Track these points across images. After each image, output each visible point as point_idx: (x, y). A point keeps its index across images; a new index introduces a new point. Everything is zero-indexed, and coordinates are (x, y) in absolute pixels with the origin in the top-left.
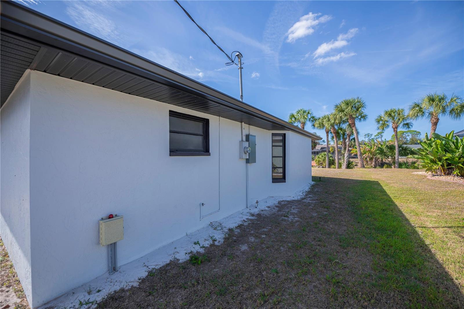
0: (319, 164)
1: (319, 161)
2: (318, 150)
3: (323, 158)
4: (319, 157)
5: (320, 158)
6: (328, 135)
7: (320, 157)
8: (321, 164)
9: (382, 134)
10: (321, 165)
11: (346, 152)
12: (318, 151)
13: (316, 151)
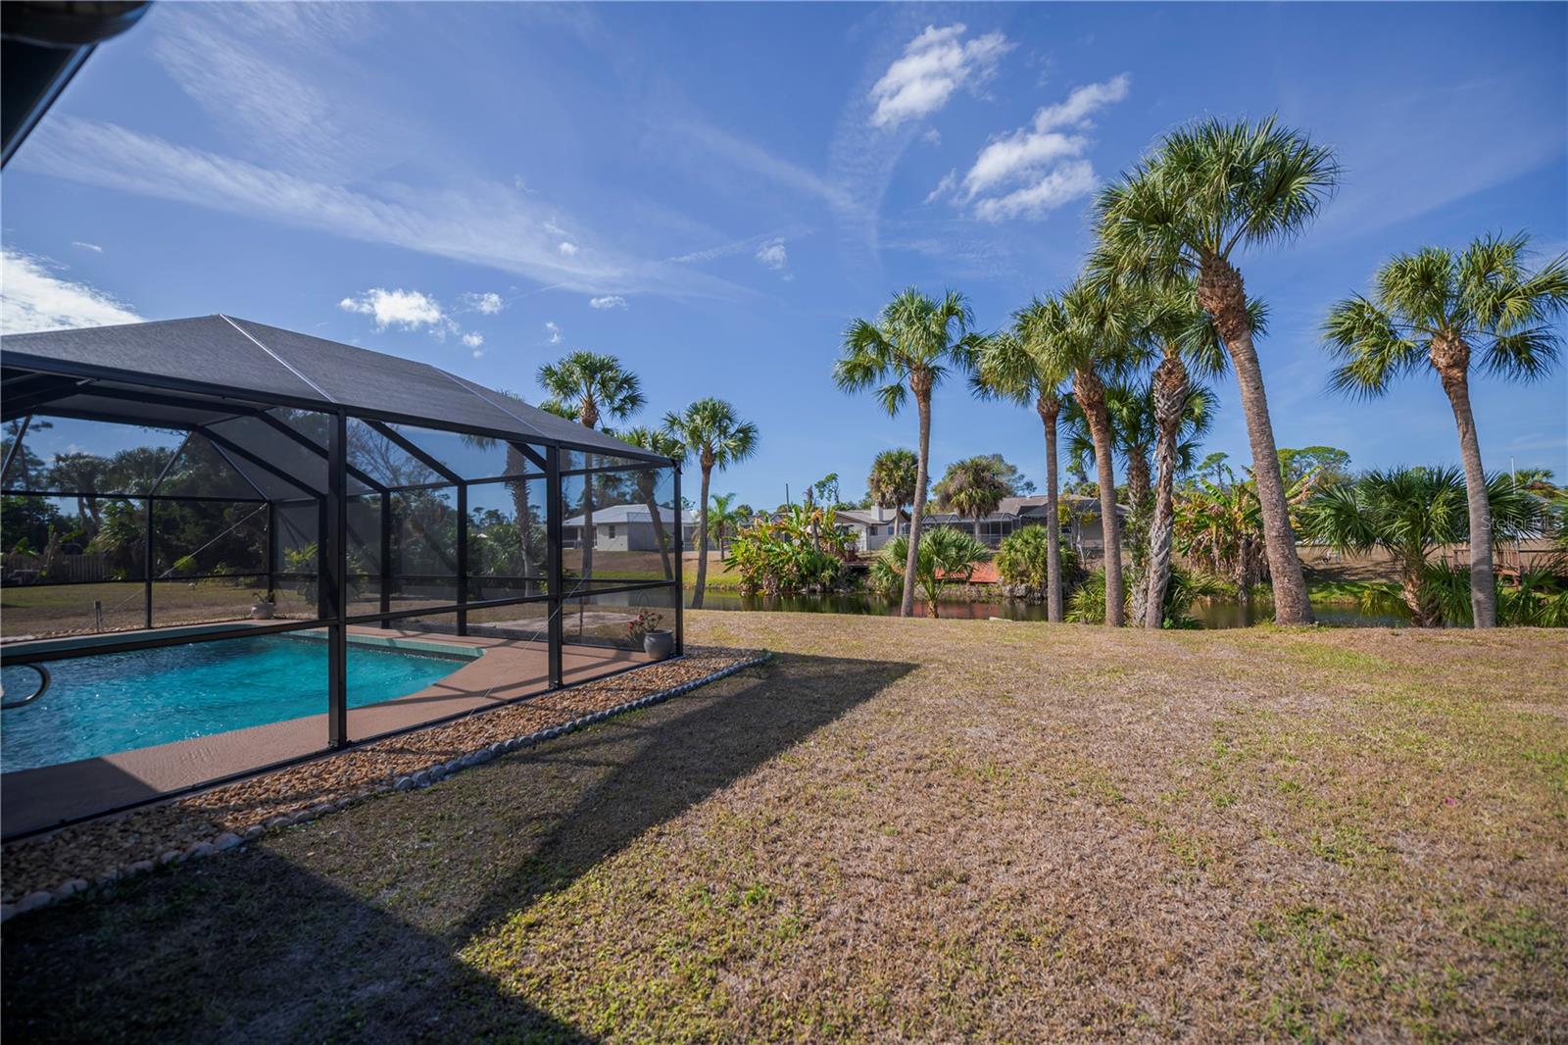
0: (1012, 577)
1: (1014, 564)
2: (1008, 515)
3: (1031, 550)
4: (1012, 547)
5: (1016, 551)
6: (1054, 433)
7: (1018, 546)
8: (1022, 574)
9: (1220, 460)
10: (1022, 582)
11: (1158, 521)
12: (1008, 520)
13: (1001, 520)
